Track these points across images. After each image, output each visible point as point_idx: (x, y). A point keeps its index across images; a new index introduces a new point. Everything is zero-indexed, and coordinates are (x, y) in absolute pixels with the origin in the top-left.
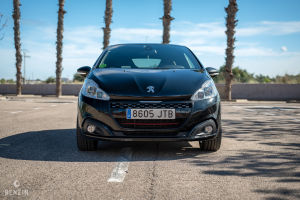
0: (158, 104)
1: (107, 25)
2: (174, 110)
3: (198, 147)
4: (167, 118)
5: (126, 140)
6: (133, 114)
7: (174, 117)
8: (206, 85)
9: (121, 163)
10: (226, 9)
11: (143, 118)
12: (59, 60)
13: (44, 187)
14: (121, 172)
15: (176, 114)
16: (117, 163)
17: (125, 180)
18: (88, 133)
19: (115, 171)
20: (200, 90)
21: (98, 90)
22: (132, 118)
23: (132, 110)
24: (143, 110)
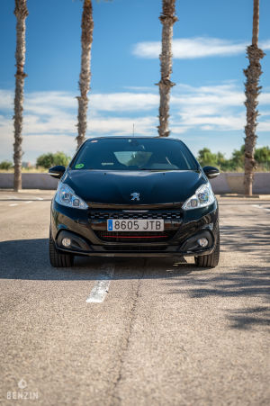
0: (144, 214)
1: (84, 94)
2: (162, 221)
3: (194, 262)
4: (154, 230)
5: (108, 255)
6: (116, 225)
7: (162, 229)
8: (200, 190)
9: (102, 282)
10: (246, 72)
11: (127, 230)
12: (18, 141)
13: (18, 307)
14: (102, 292)
15: (165, 225)
16: (96, 282)
17: (106, 300)
18: (62, 247)
19: (94, 290)
20: (194, 197)
21: (75, 197)
22: (114, 230)
23: (114, 221)
24: (127, 221)
